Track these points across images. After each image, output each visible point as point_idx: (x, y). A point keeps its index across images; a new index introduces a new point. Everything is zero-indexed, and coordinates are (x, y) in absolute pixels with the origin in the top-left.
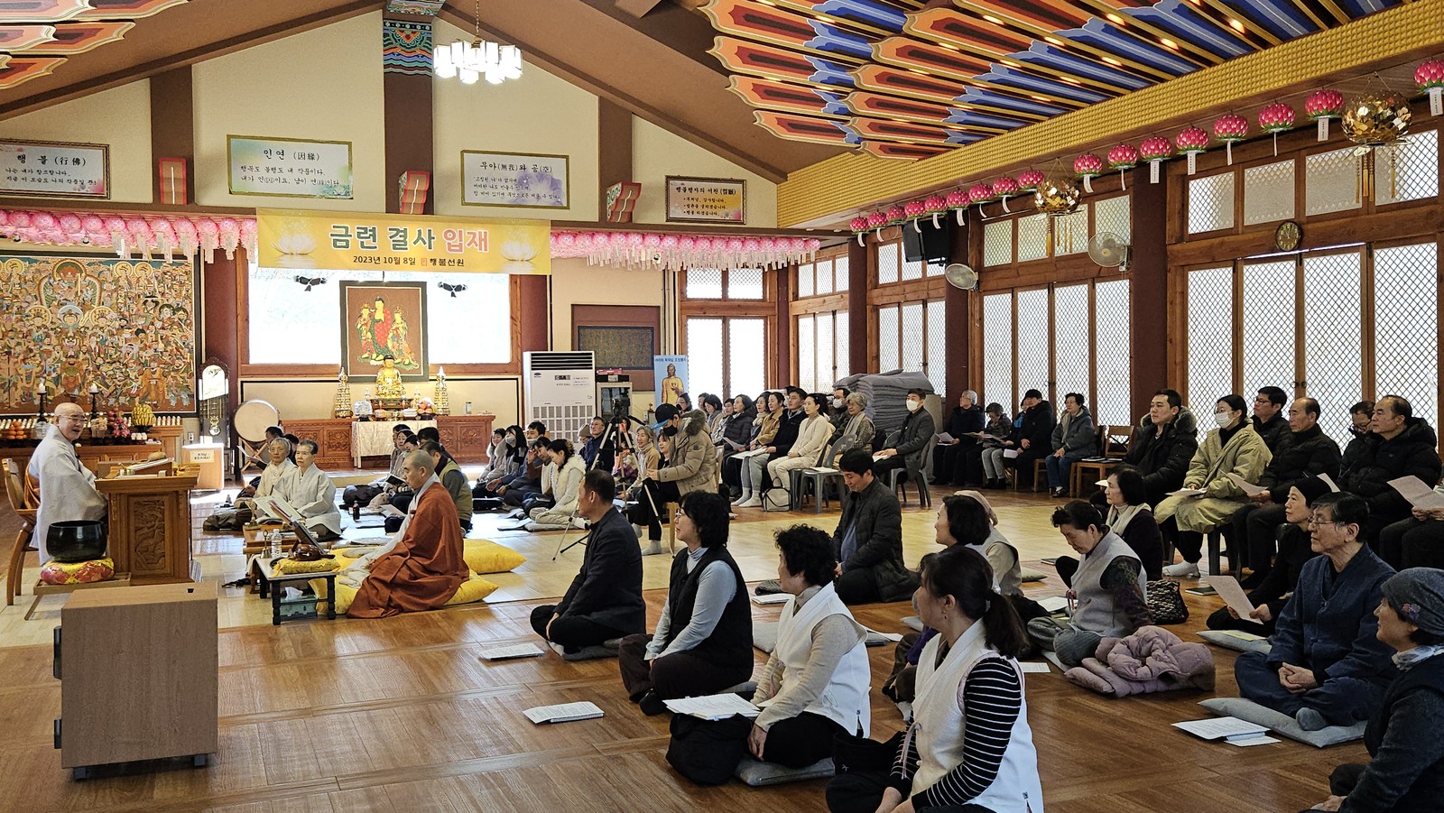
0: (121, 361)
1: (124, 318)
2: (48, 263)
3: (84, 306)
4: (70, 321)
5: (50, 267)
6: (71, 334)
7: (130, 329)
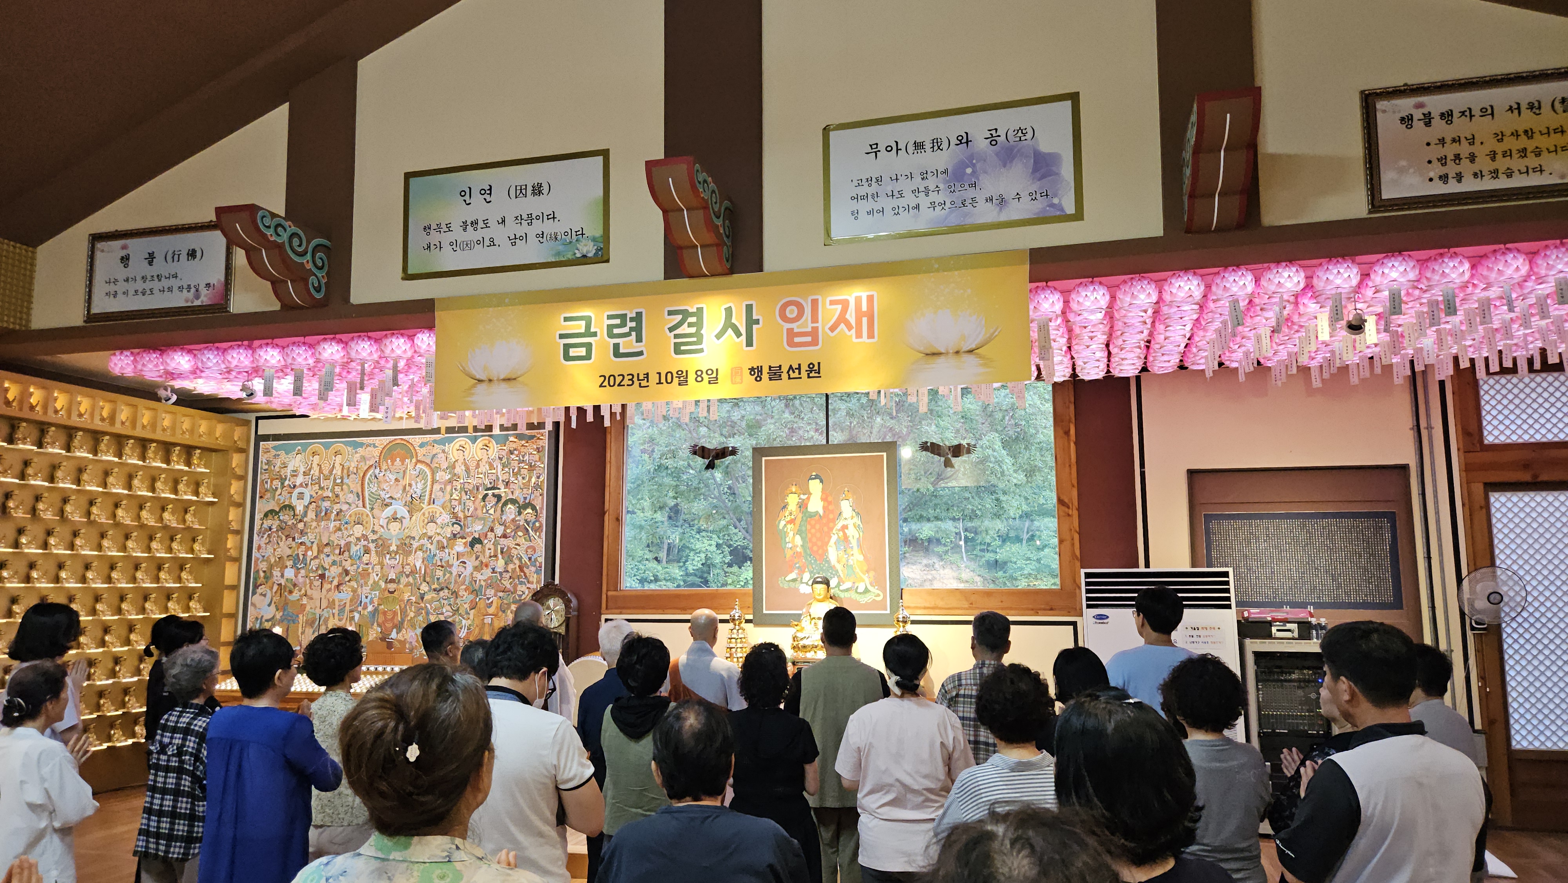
0: (451, 586)
1: (457, 522)
2: (375, 446)
3: (412, 506)
4: (395, 527)
5: (376, 452)
6: (393, 548)
7: (463, 538)
